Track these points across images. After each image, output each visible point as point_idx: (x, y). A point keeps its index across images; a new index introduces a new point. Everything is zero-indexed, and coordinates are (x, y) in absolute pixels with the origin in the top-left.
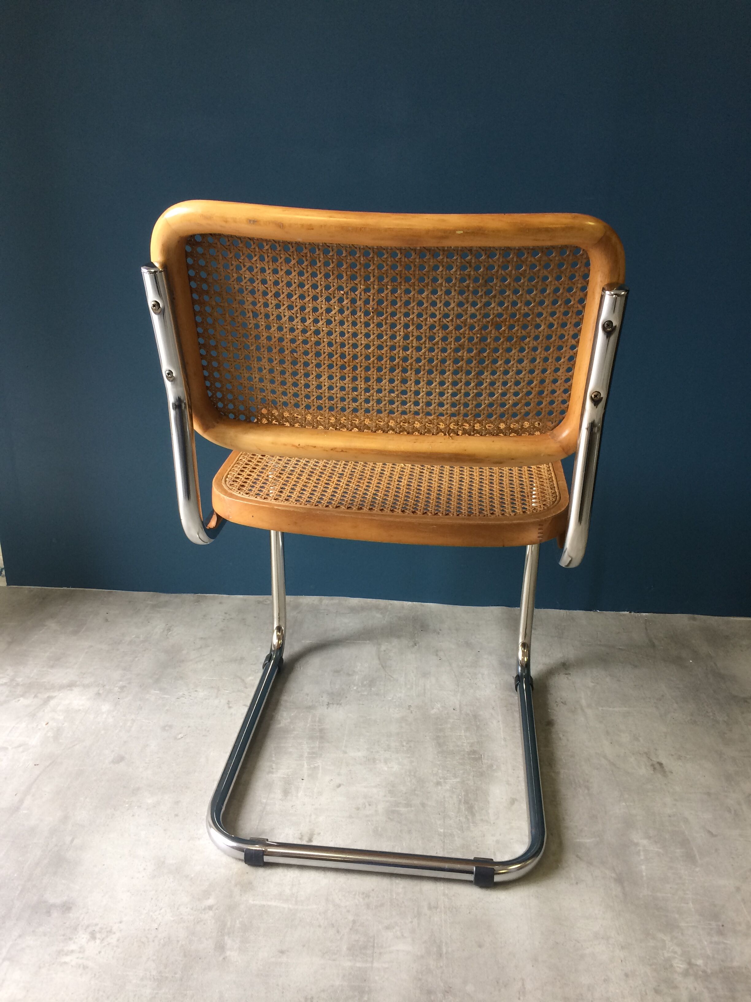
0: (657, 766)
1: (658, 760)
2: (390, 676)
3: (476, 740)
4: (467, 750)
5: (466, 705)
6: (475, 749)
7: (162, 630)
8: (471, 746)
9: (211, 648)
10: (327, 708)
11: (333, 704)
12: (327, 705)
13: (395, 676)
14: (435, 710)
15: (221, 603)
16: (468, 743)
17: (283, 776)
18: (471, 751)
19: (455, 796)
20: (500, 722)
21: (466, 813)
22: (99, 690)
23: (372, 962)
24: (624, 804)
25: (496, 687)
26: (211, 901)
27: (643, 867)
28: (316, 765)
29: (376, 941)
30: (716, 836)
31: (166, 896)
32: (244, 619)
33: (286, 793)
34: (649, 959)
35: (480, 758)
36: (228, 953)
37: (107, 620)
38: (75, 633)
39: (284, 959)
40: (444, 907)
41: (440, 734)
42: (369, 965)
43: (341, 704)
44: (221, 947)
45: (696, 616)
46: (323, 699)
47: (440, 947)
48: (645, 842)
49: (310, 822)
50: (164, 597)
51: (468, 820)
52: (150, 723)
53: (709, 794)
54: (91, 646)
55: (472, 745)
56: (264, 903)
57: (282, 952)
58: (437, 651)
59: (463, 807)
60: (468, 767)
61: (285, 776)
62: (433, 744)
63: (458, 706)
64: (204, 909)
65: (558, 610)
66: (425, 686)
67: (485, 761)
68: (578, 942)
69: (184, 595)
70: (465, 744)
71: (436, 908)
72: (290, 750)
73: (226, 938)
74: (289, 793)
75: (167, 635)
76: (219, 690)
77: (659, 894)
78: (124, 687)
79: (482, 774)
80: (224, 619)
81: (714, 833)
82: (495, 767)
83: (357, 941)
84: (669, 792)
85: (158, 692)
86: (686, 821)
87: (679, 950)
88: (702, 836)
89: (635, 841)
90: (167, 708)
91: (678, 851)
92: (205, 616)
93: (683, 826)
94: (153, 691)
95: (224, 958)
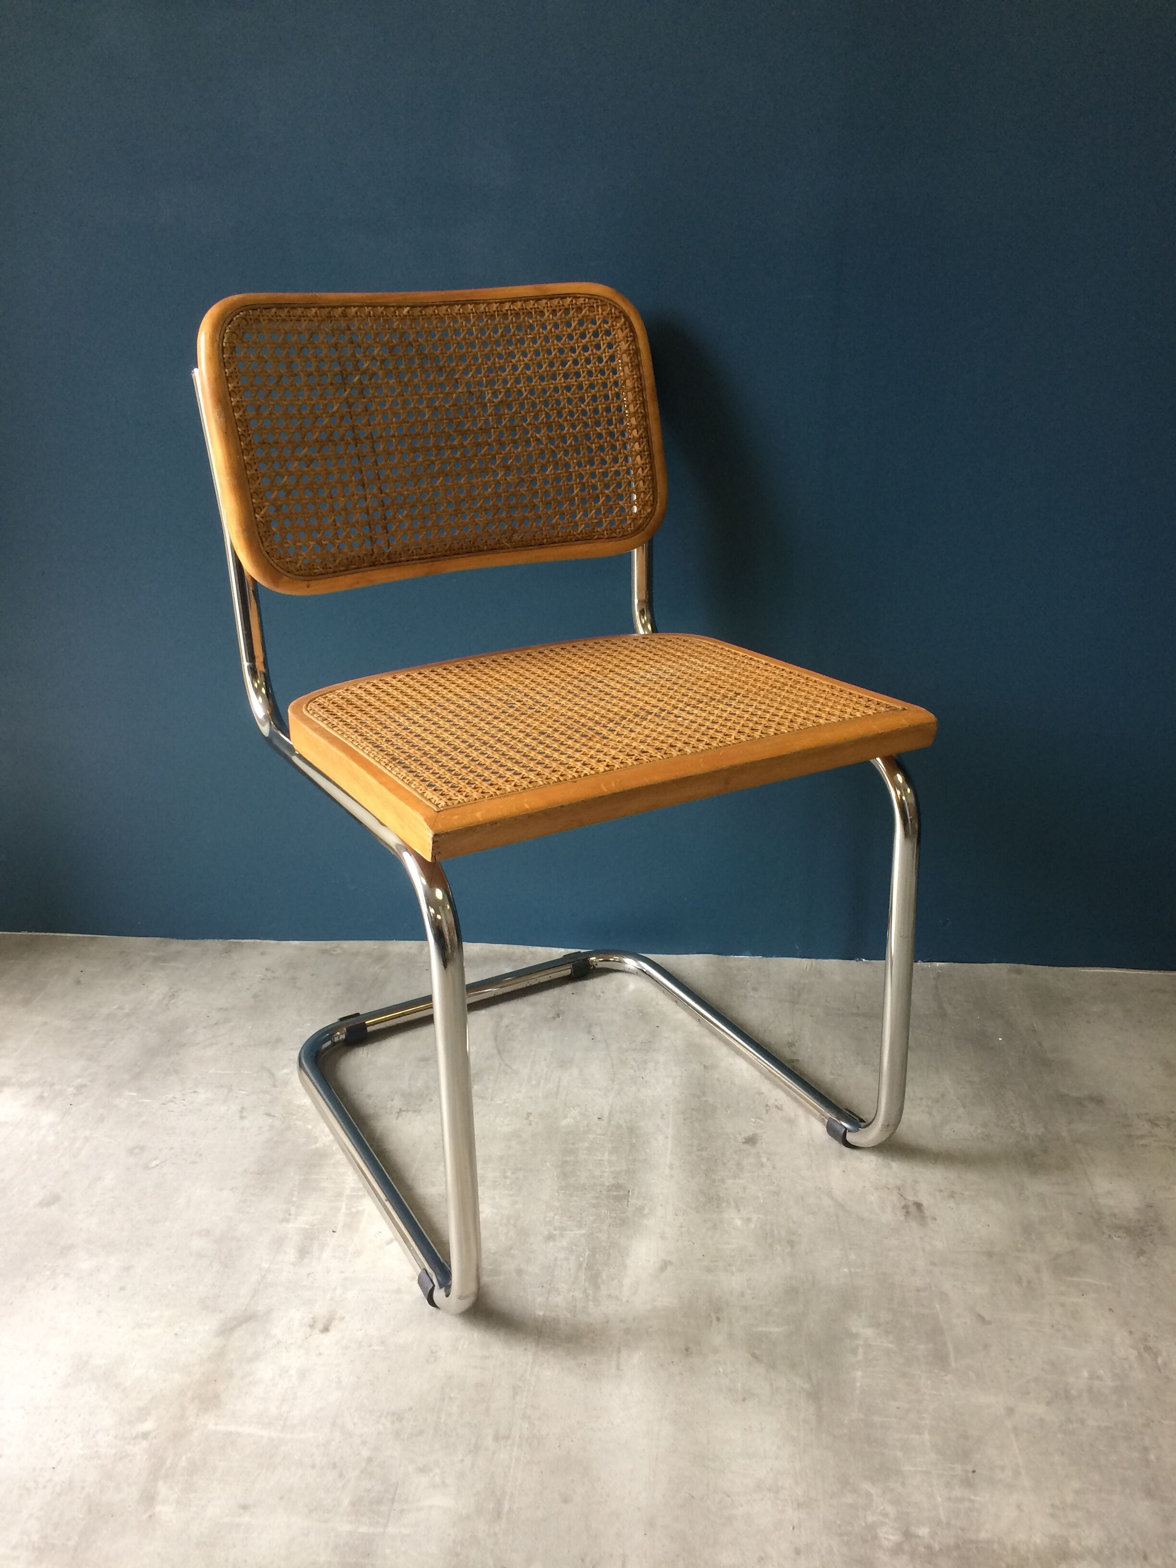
0: (913, 1209)
1: (916, 1200)
2: (507, 1065)
3: (624, 1168)
4: (607, 1184)
5: (620, 1112)
6: (621, 1181)
7: (161, 997)
8: (615, 1178)
9: (232, 1024)
10: (397, 1118)
11: (407, 1111)
12: (398, 1113)
13: (514, 1067)
14: (568, 1119)
15: (263, 954)
16: (611, 1172)
17: (303, 1226)
18: (613, 1185)
19: (573, 1258)
20: (670, 1138)
21: (587, 1284)
22: (43, 1092)
23: (386, 1525)
24: (846, 1270)
25: (673, 1083)
26: (148, 1425)
27: (859, 1374)
28: (359, 1208)
29: (398, 1492)
30: (989, 1323)
31: (79, 1416)
32: (294, 978)
33: (303, 1252)
34: (840, 1526)
35: (626, 1197)
36: (158, 1508)
37: (78, 982)
38: (26, 1002)
39: (246, 1518)
40: (520, 1437)
41: (568, 1159)
42: (380, 1530)
43: (419, 1111)
44: (148, 1498)
45: (1022, 966)
46: (393, 1103)
47: (499, 1503)
48: (869, 1332)
49: (331, 1299)
50: (177, 945)
51: (587, 1296)
52: (110, 1142)
53: (990, 1254)
54: (45, 1023)
55: (616, 1175)
56: (232, 1428)
57: (245, 1507)
58: (591, 1026)
59: (582, 1276)
60: (604, 1211)
61: (307, 1227)
62: (555, 1174)
63: (606, 1114)
64: (136, 1437)
65: (798, 960)
66: (559, 1082)
67: (632, 1201)
68: (728, 1496)
69: (209, 943)
70: (606, 1174)
71: (507, 1438)
72: (324, 1184)
73: (160, 1483)
74: (308, 1252)
75: (167, 1005)
76: (230, 1090)
77: (877, 1419)
78: (85, 1086)
79: (624, 1222)
80: (263, 979)
81: (987, 1318)
82: (646, 1211)
83: (368, 1491)
84: (924, 1250)
85: (135, 1094)
86: (943, 1297)
87: (891, 1510)
88: (966, 1323)
89: (854, 1330)
90: (144, 1119)
91: (922, 1347)
92: (233, 973)
93: (937, 1306)
94: (127, 1093)
95: (150, 1517)
